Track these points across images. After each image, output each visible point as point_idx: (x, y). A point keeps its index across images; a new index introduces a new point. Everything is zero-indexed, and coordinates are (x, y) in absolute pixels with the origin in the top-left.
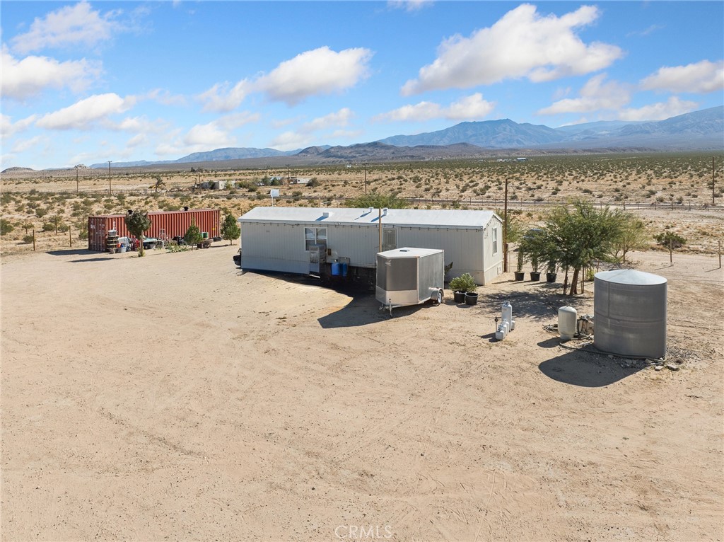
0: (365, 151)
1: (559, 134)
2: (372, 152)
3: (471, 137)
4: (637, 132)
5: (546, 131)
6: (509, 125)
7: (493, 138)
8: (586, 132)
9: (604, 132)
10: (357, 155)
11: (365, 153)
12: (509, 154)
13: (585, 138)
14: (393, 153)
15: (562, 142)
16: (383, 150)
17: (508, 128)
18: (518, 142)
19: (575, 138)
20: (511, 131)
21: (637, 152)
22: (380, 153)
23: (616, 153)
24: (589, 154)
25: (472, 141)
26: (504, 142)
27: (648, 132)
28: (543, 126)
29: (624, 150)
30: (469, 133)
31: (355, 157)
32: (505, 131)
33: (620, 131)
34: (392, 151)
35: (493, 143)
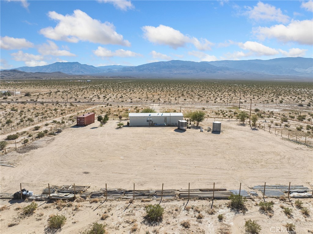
0: (9, 74)
1: (99, 69)
2: (13, 74)
3: (61, 69)
4: (128, 70)
5: (93, 68)
6: (78, 65)
7: (71, 70)
8: (109, 69)
9: (116, 70)
10: (5, 76)
11: (9, 75)
12: (80, 78)
13: (109, 72)
14: (25, 75)
15: (99, 73)
16: (19, 74)
17: (77, 66)
18: (82, 72)
19: (105, 72)
20: (78, 68)
21: (129, 78)
22: (18, 75)
23: (122, 78)
24: (112, 78)
25: (61, 71)
26: (76, 72)
27: (131, 71)
28: (92, 66)
29: (125, 78)
30: (60, 67)
31: (4, 76)
32: (76, 67)
33: (121, 69)
34: (24, 74)
35: (71, 72)
